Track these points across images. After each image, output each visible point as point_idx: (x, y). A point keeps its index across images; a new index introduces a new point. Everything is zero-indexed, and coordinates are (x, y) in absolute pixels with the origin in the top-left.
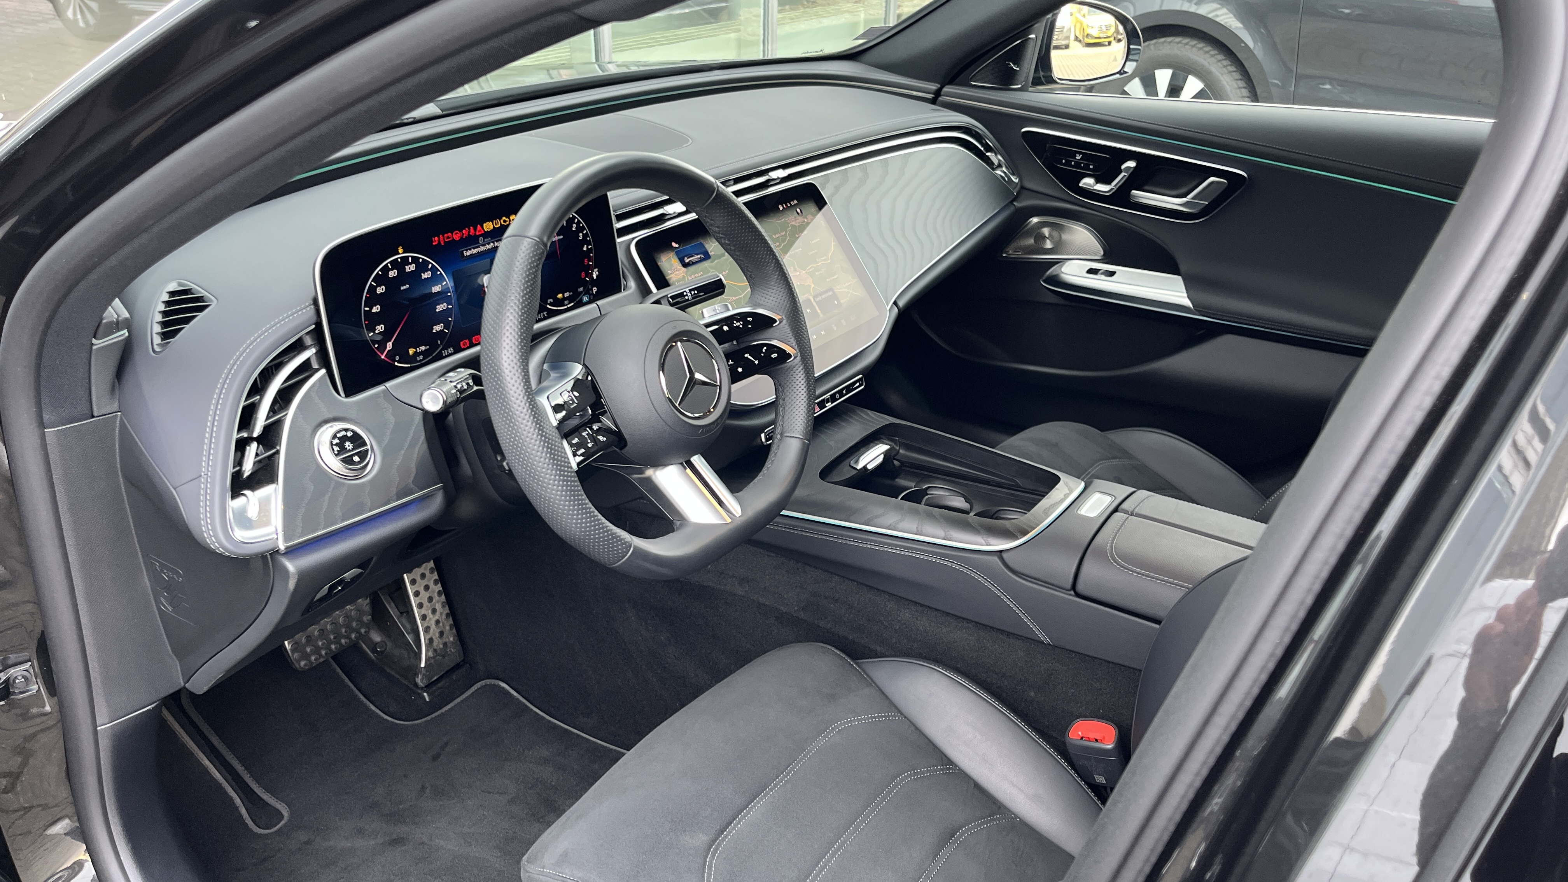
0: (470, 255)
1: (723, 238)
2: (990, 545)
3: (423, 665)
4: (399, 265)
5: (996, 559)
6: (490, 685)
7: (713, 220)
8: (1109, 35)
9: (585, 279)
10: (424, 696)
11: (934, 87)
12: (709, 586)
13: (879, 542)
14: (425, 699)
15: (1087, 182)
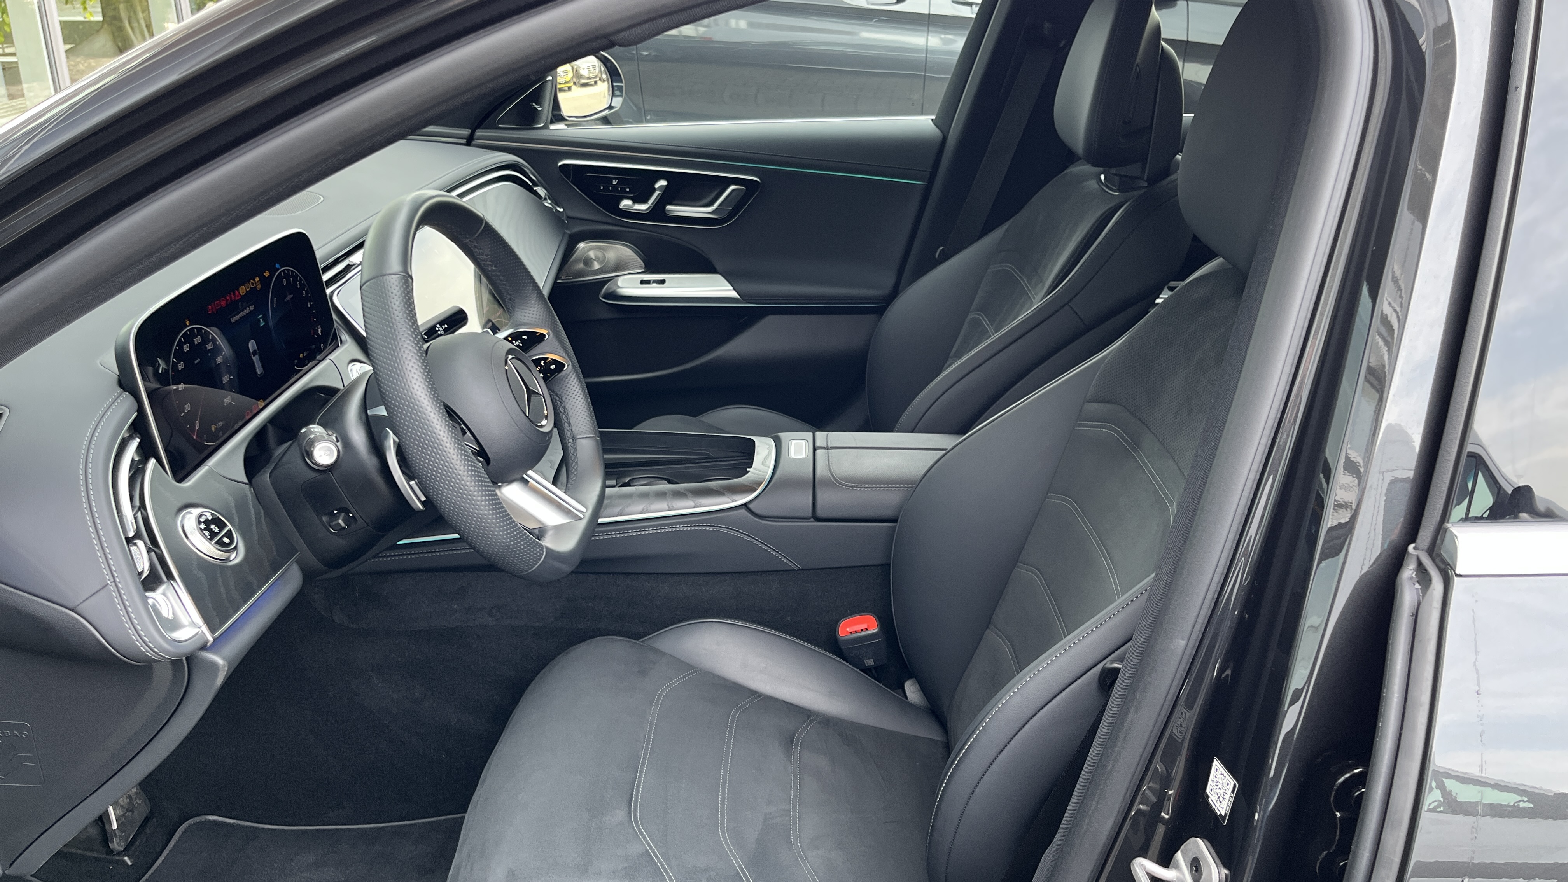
0: (236, 321)
1: (490, 265)
2: (736, 501)
3: (115, 826)
4: (189, 337)
5: (743, 511)
6: (196, 824)
7: (482, 250)
8: (568, 80)
9: (314, 336)
10: (125, 862)
11: (466, 132)
12: (457, 627)
13: (636, 528)
14: (127, 864)
15: (626, 203)
